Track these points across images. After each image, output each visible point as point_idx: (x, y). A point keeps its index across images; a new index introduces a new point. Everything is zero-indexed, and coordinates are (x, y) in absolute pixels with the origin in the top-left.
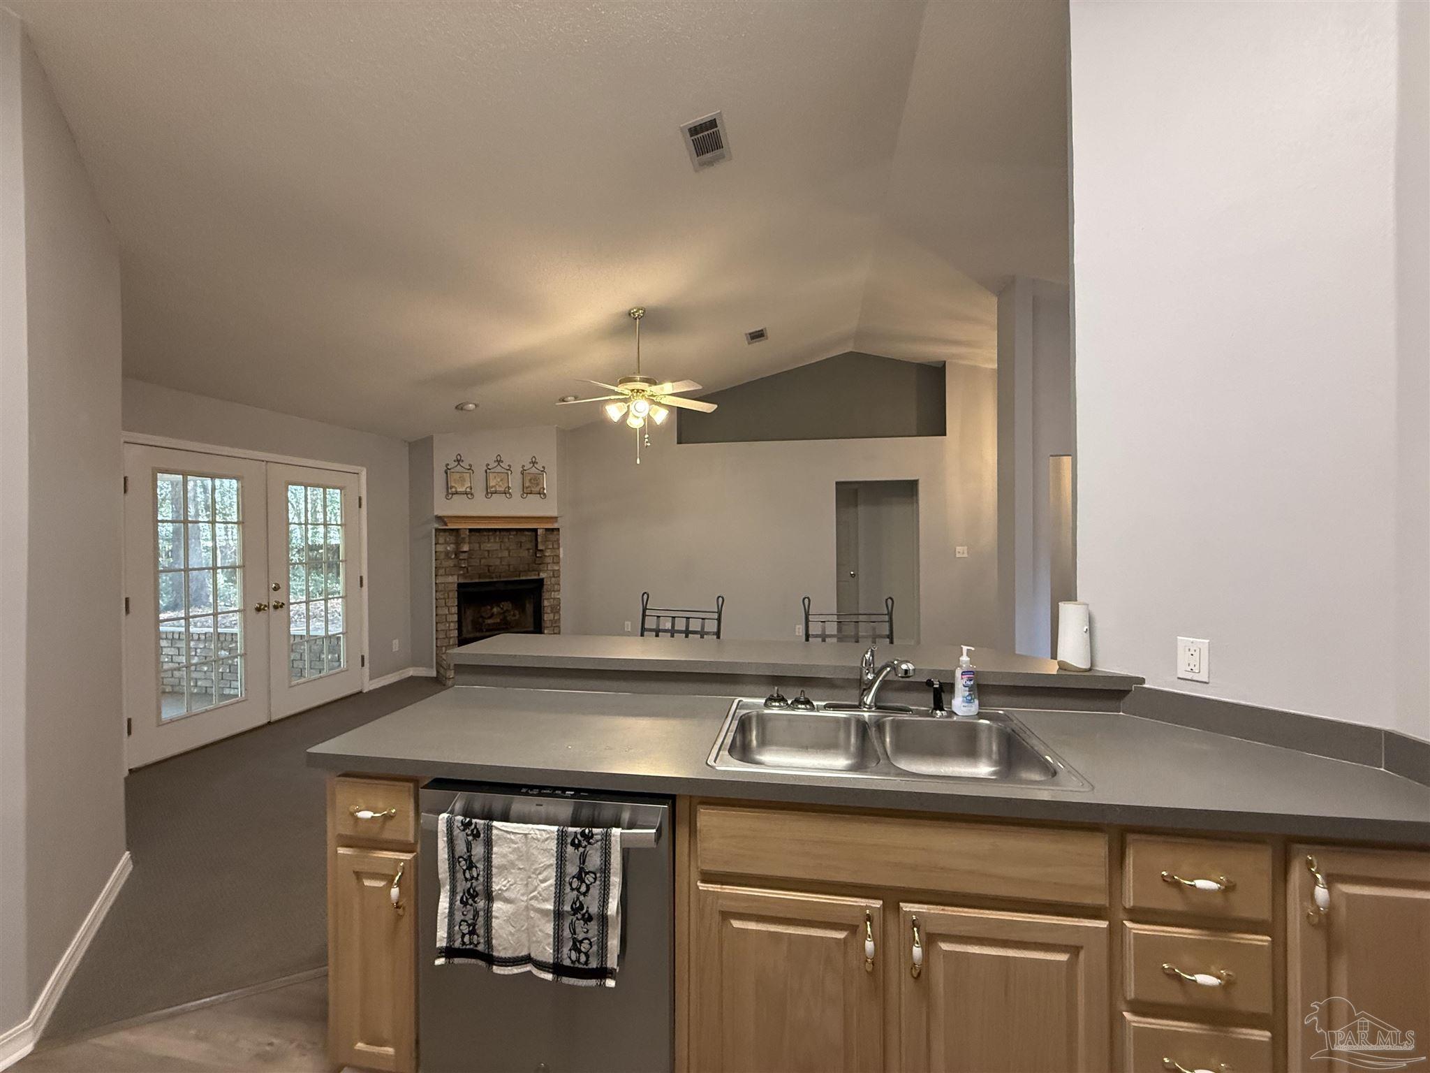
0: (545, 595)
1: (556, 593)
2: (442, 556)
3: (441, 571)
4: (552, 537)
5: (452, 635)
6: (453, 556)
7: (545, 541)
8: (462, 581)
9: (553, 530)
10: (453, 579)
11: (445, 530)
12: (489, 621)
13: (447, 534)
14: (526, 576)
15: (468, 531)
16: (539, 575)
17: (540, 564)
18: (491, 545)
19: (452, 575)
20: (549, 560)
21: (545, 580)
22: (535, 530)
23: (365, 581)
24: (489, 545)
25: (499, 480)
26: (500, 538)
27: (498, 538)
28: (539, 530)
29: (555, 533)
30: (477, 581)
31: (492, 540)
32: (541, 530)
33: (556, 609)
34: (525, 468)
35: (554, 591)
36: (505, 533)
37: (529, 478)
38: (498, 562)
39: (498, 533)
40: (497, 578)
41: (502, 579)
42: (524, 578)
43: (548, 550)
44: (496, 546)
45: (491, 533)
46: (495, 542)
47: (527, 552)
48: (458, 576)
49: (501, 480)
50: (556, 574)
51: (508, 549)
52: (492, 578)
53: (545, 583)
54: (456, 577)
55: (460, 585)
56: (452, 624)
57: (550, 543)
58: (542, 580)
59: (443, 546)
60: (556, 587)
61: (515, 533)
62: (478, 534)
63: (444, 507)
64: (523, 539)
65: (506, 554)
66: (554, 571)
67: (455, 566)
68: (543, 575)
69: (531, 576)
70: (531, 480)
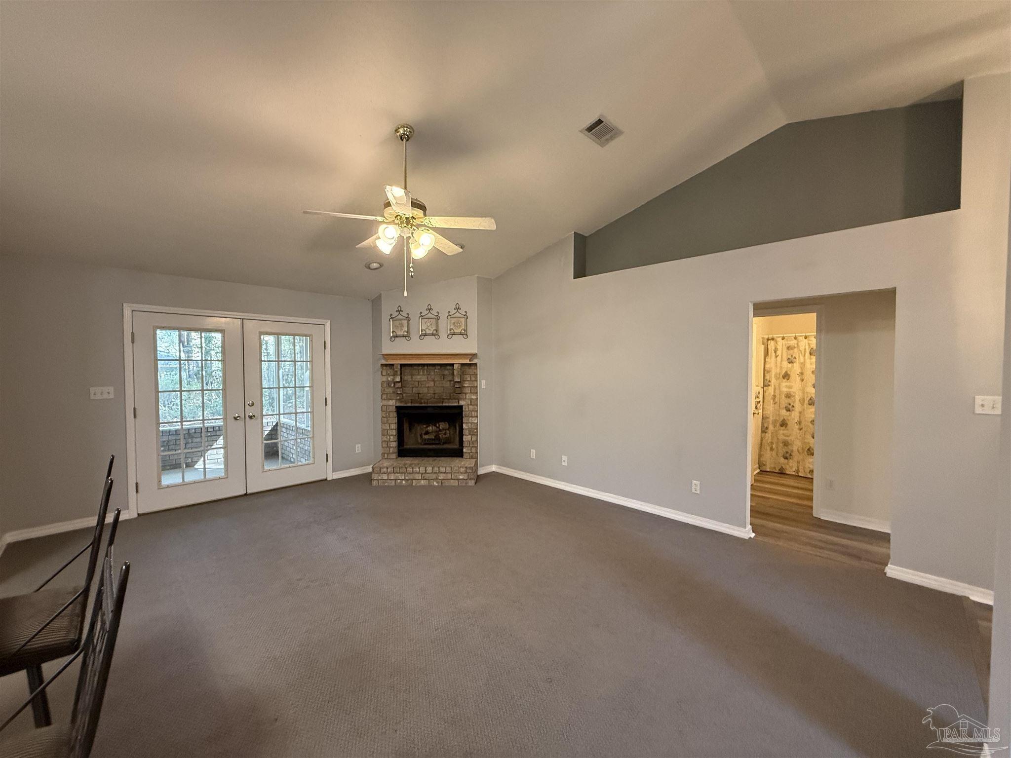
0: (465, 420)
1: (473, 419)
2: (385, 385)
3: (384, 396)
4: (471, 371)
5: (392, 446)
6: (392, 385)
7: (462, 374)
8: (398, 404)
9: (470, 365)
10: (392, 403)
11: (386, 365)
12: (426, 437)
13: (388, 368)
14: (448, 403)
15: (399, 365)
16: (458, 402)
17: (460, 393)
18: (421, 377)
19: (392, 399)
20: (467, 390)
21: (464, 407)
22: (452, 365)
23: (329, 402)
24: (419, 377)
25: (429, 324)
26: (427, 372)
27: (426, 372)
28: (455, 365)
29: (473, 367)
30: (409, 405)
31: (421, 373)
32: (457, 365)
33: (474, 432)
34: (450, 314)
35: (471, 417)
36: (431, 368)
37: (453, 322)
38: (425, 390)
39: (426, 367)
40: (425, 403)
41: (429, 405)
42: (447, 405)
43: (467, 382)
44: (424, 378)
45: (420, 367)
46: (423, 375)
47: (449, 382)
48: (396, 400)
49: (431, 325)
50: (474, 403)
51: (434, 381)
52: (421, 403)
53: (464, 409)
54: (394, 401)
55: (398, 408)
56: (392, 437)
57: (467, 376)
58: (461, 407)
59: (385, 377)
60: (473, 413)
61: (439, 367)
62: (410, 368)
63: (389, 348)
64: (446, 372)
65: (432, 384)
66: (471, 400)
67: (394, 393)
68: (462, 403)
69: (452, 403)
70: (454, 323)
